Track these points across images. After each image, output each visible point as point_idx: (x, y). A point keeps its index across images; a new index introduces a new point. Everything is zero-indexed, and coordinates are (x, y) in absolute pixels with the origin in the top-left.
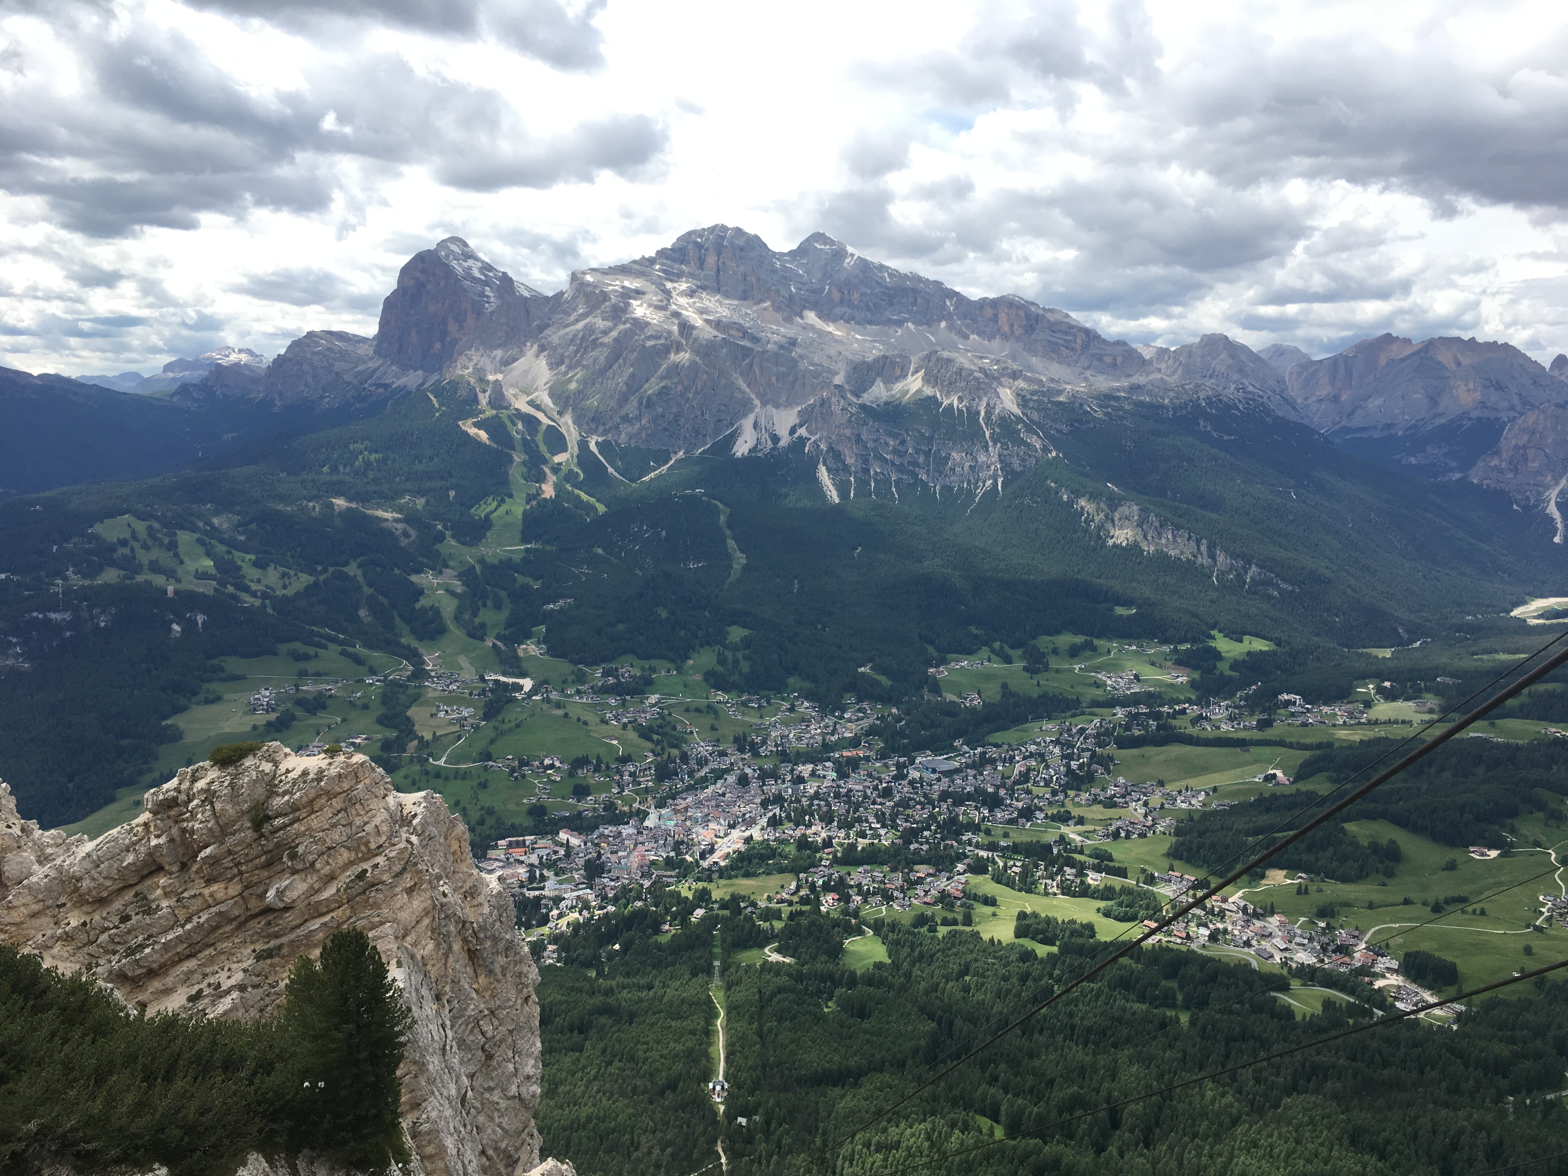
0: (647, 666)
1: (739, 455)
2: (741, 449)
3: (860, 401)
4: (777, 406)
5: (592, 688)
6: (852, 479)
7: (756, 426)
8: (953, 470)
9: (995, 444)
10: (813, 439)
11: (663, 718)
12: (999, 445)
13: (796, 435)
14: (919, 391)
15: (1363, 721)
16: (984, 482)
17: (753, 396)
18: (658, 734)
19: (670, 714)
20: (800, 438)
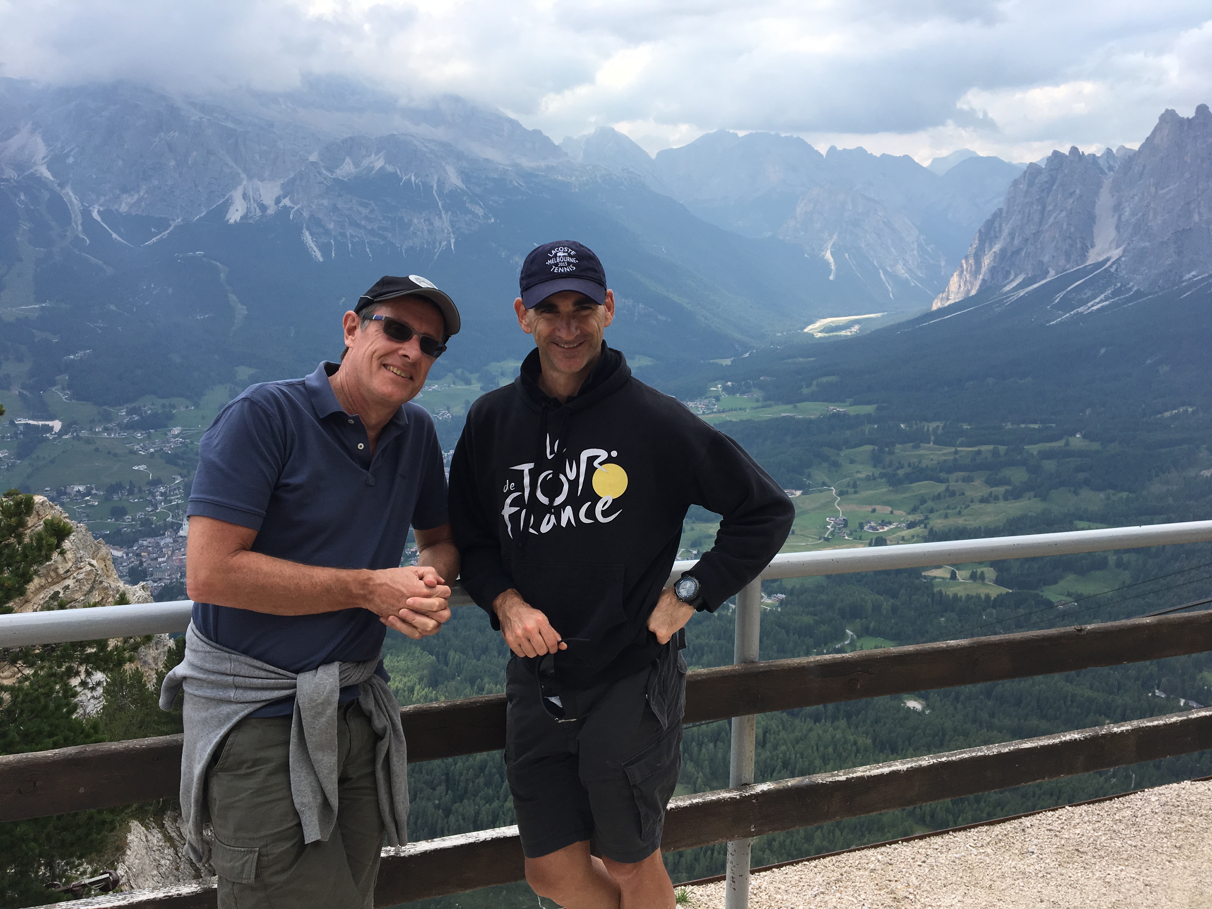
0: (167, 404)
1: (232, 221)
2: (234, 216)
3: (334, 176)
4: (262, 179)
5: (118, 425)
6: (332, 241)
7: (245, 196)
8: (415, 233)
9: (447, 212)
10: (296, 208)
11: (187, 446)
12: (450, 213)
13: (281, 204)
14: (382, 168)
15: (715, 410)
16: (440, 243)
17: (240, 171)
18: (183, 459)
19: (192, 442)
20: (285, 207)
